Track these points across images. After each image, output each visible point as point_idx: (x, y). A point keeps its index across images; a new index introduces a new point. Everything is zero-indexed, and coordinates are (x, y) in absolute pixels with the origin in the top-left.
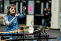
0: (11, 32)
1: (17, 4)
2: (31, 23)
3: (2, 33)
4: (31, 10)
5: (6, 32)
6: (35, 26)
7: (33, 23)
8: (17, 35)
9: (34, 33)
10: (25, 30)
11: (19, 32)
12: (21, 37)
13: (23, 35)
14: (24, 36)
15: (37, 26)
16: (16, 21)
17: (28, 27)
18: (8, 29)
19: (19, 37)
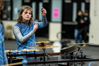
0: (25, 50)
1: (34, 5)
2: (57, 37)
3: (10, 53)
4: (56, 15)
5: (17, 51)
6: (63, 40)
7: (60, 35)
8: (35, 55)
9: (62, 52)
10: (47, 47)
11: (37, 50)
12: (41, 59)
13: (43, 55)
14: (46, 57)
17: (52, 43)
18: (20, 46)
19: (37, 58)
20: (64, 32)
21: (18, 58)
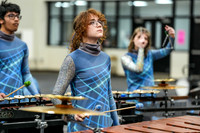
0: (139, 91)
2: (183, 71)
3: (117, 94)
4: (181, 40)
5: (127, 92)
6: (192, 77)
7: (186, 71)
8: (152, 98)
9: (191, 95)
10: (170, 87)
11: (156, 91)
12: (161, 104)
13: (165, 98)
14: (168, 102)
15: (196, 77)
16: (149, 67)
19: (156, 102)
20: (193, 65)
21: (128, 102)
